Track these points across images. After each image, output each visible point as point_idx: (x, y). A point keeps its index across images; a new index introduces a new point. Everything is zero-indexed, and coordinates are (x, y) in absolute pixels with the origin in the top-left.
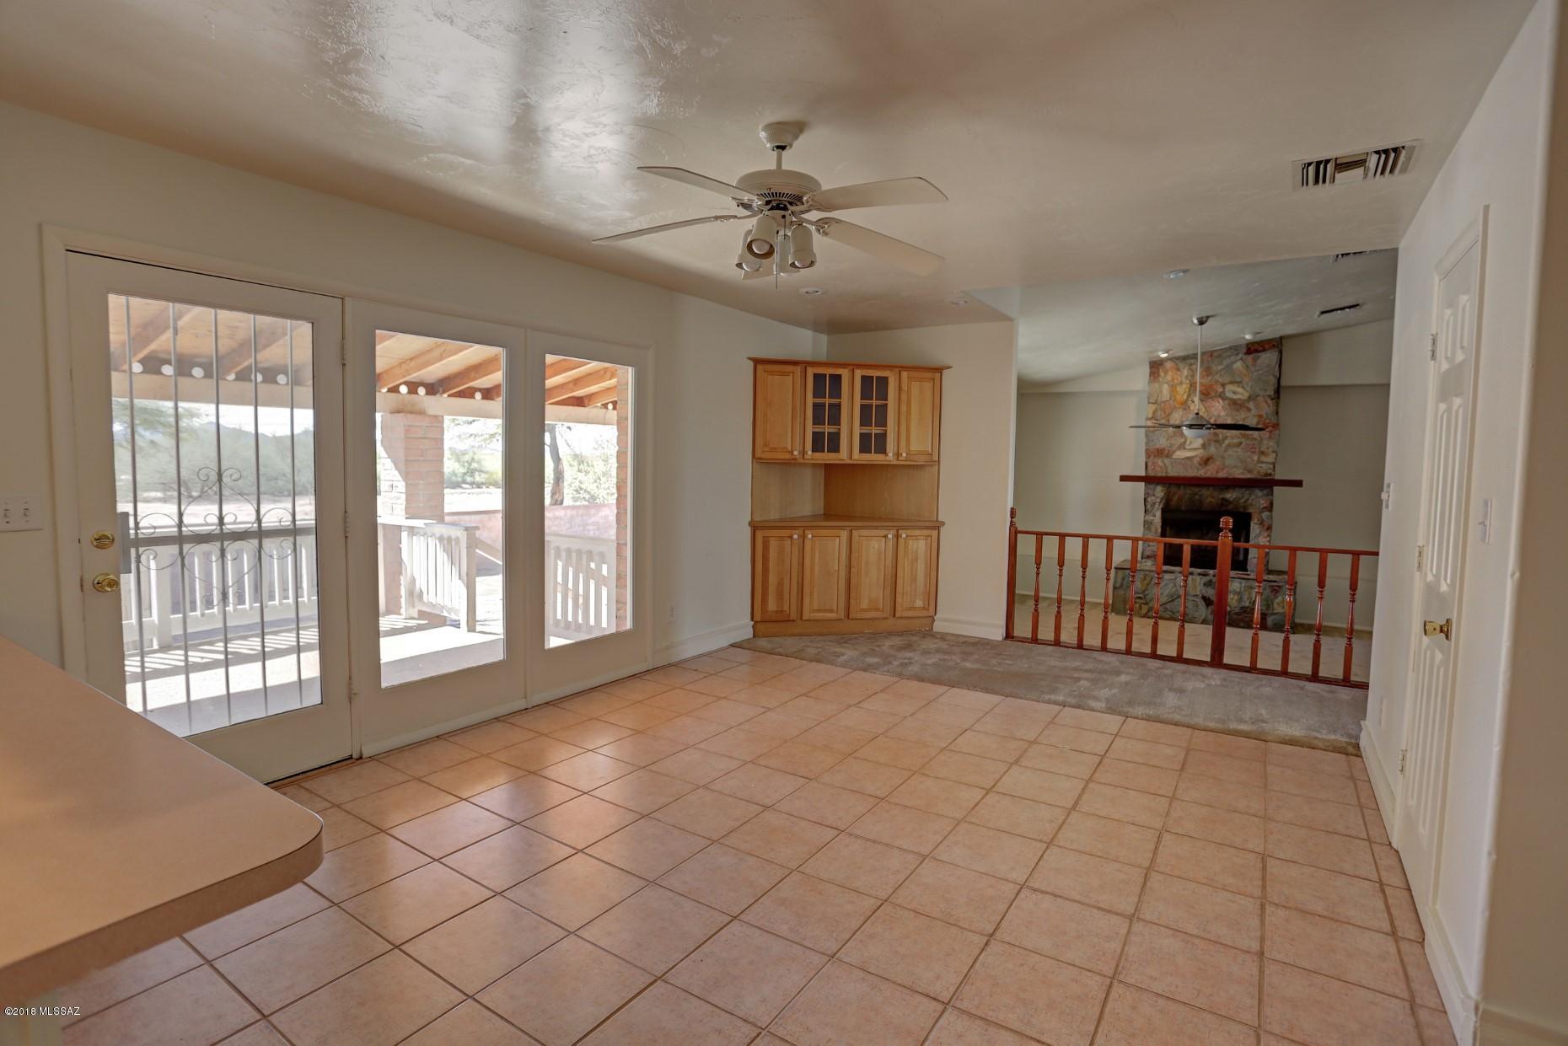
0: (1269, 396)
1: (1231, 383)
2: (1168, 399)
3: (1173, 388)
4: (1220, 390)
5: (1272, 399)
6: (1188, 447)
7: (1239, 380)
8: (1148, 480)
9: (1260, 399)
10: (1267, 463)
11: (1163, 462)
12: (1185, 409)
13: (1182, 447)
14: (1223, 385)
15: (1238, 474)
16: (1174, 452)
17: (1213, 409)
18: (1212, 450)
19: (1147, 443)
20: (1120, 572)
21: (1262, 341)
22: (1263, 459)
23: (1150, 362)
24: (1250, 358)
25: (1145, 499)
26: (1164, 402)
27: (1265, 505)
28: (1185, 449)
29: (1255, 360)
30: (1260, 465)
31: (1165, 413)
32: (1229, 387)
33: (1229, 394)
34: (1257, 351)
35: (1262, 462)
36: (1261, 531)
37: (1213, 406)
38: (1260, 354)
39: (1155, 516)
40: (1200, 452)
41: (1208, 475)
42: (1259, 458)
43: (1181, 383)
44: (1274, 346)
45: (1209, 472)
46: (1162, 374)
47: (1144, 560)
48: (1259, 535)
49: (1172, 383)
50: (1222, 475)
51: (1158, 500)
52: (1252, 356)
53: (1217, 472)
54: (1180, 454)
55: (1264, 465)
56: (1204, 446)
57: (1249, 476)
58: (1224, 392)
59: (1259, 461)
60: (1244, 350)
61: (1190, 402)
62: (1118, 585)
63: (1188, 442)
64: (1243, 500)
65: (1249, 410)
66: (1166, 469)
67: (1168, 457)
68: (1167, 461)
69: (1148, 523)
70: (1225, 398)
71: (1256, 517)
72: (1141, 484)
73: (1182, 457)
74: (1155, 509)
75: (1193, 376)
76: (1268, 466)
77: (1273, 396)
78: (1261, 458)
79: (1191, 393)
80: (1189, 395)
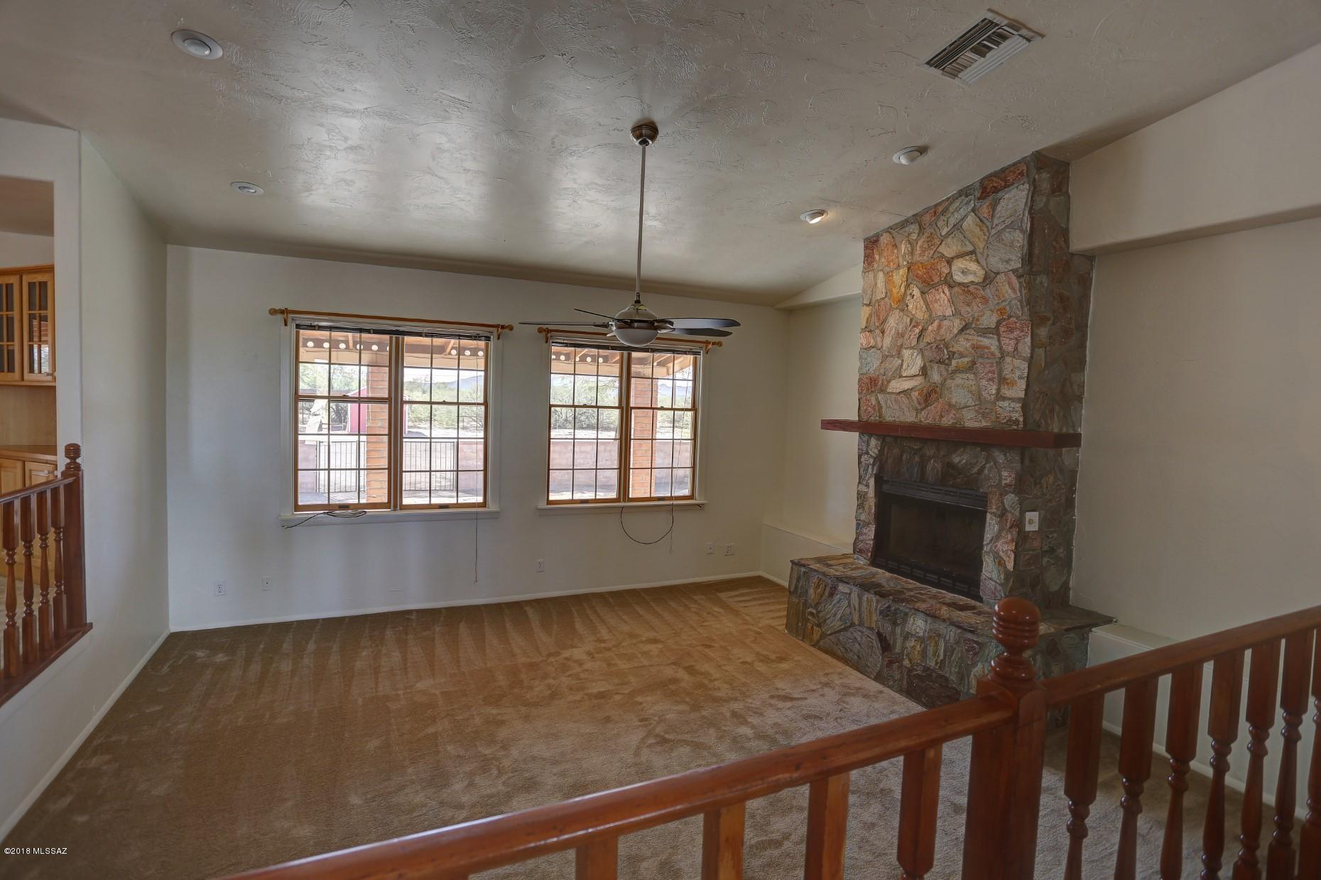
0: (1014, 271)
1: (960, 256)
2: (883, 295)
3: (889, 281)
4: (946, 271)
5: (1019, 277)
6: (904, 375)
7: (970, 248)
8: (864, 427)
9: (1002, 278)
10: (1009, 399)
11: (877, 399)
12: (902, 310)
13: (898, 373)
14: (950, 262)
15: (971, 420)
16: (889, 382)
17: (936, 305)
18: (936, 377)
19: (860, 369)
20: (796, 567)
21: (1003, 170)
22: (1007, 392)
23: (865, 240)
24: (986, 204)
25: (859, 459)
26: (878, 301)
27: (1008, 481)
28: (901, 376)
29: (993, 207)
30: (1000, 403)
31: (879, 319)
32: (959, 264)
33: (958, 277)
34: (996, 190)
35: (1004, 399)
36: (1000, 531)
37: (936, 301)
38: (1000, 194)
39: (867, 486)
40: (919, 381)
41: (930, 421)
42: (998, 390)
43: (899, 267)
44: (1021, 174)
45: (929, 417)
46: (877, 257)
47: (856, 556)
48: (997, 538)
49: (887, 269)
50: (947, 421)
51: (871, 461)
52: (988, 202)
53: (942, 416)
54: (897, 386)
55: (1006, 404)
56: (924, 371)
57: (984, 424)
58: (950, 274)
59: (999, 397)
60: (978, 194)
61: (909, 297)
62: (792, 589)
63: (905, 366)
64: (975, 470)
65: (985, 300)
66: (880, 408)
67: (882, 391)
68: (880, 396)
69: (861, 496)
70: (952, 284)
71: (993, 501)
72: (854, 437)
73: (898, 391)
74: (868, 475)
75: (912, 253)
76: (1013, 405)
77: (1020, 271)
78: (1003, 391)
79: (910, 281)
80: (908, 286)
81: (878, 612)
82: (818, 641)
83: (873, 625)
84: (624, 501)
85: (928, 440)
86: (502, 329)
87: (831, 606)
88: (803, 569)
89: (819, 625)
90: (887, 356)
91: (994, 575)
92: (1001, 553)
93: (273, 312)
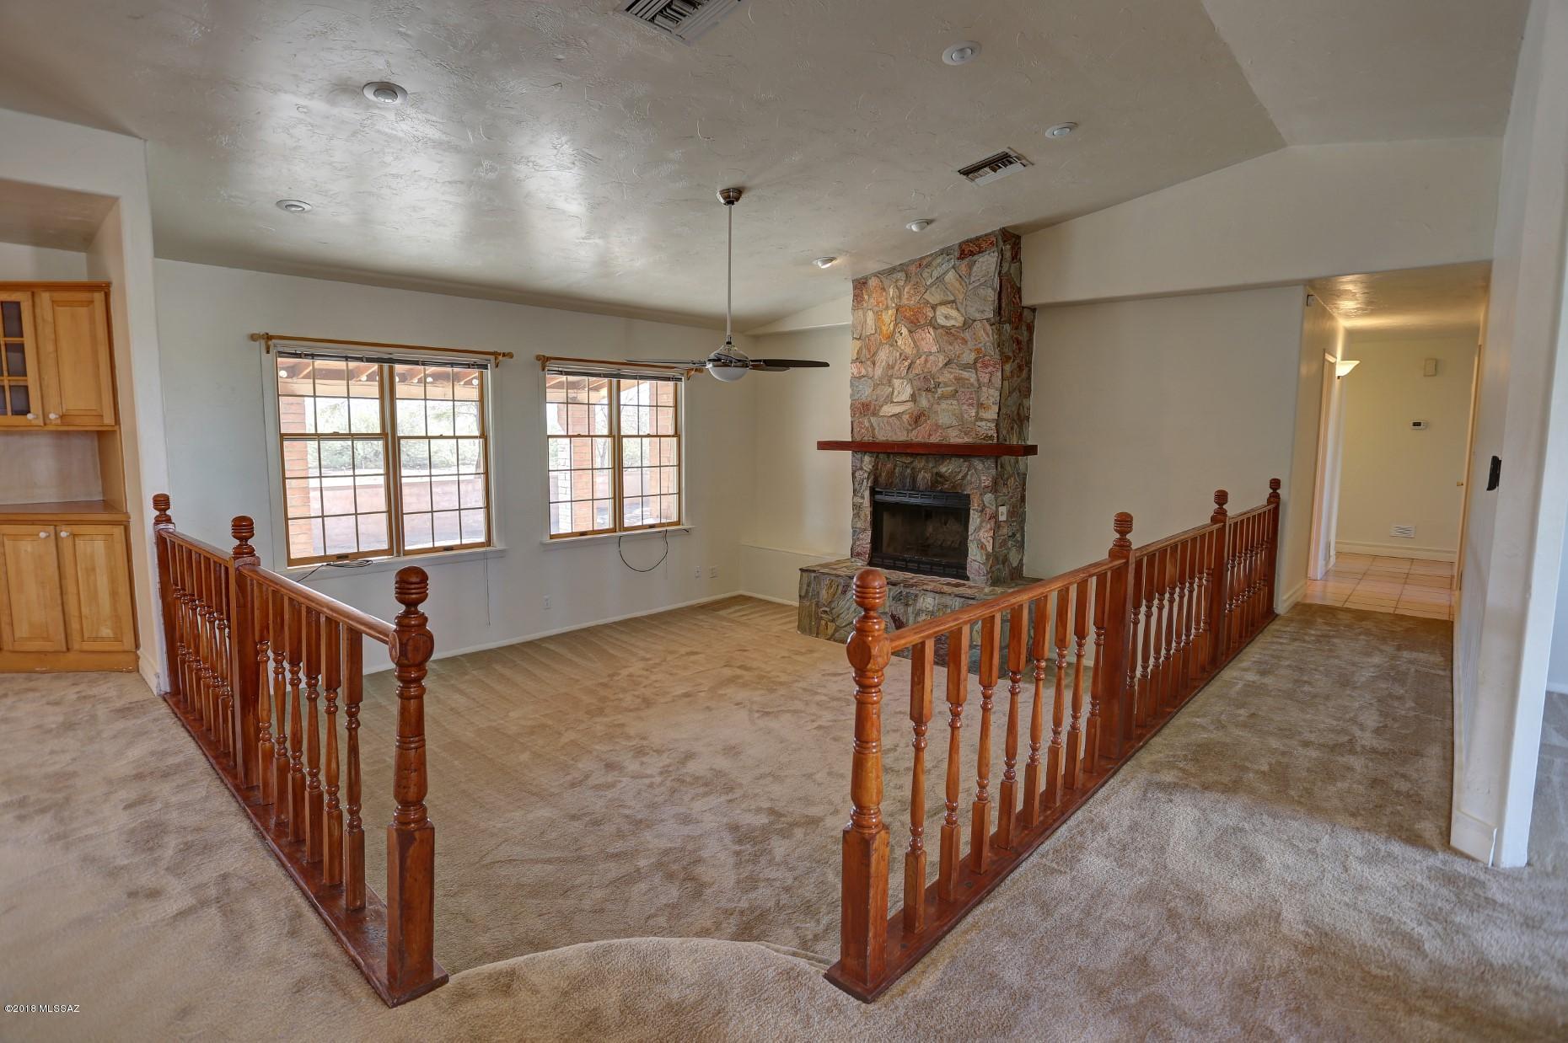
0: (988, 320)
1: (941, 304)
2: (873, 332)
3: (878, 319)
4: (931, 314)
5: (991, 325)
6: (895, 401)
7: (952, 298)
8: (856, 447)
9: (978, 325)
10: (986, 420)
11: (870, 421)
12: (892, 345)
13: (889, 399)
14: (934, 308)
15: (955, 438)
16: (881, 406)
17: (923, 343)
18: (924, 402)
19: (852, 396)
20: (805, 575)
21: (977, 239)
22: (984, 414)
23: (854, 281)
24: (964, 264)
25: (853, 474)
26: (868, 336)
27: (986, 484)
28: (892, 402)
29: (970, 266)
30: (979, 423)
31: (870, 351)
32: (942, 310)
33: (941, 321)
34: (972, 254)
35: (981, 420)
36: (982, 522)
37: (922, 339)
38: (975, 257)
39: (863, 497)
40: (908, 406)
41: (920, 439)
42: (977, 413)
43: (887, 308)
44: (992, 244)
45: (919, 436)
46: (866, 297)
47: (853, 560)
48: (979, 528)
49: (876, 309)
50: (934, 439)
51: (866, 475)
52: (966, 262)
53: (930, 435)
54: (889, 410)
55: (983, 423)
56: (913, 398)
57: (966, 440)
58: (934, 317)
59: (978, 418)
60: (957, 254)
61: (898, 335)
62: (803, 594)
63: (896, 393)
64: (960, 477)
65: (965, 342)
66: (874, 429)
67: (874, 414)
68: (873, 419)
69: (857, 508)
70: (937, 326)
71: (975, 500)
72: (848, 454)
73: (890, 414)
74: (863, 488)
75: (900, 297)
76: (989, 424)
77: (993, 320)
78: (980, 414)
79: (898, 321)
80: (896, 325)
81: (891, 599)
82: (833, 635)
83: (887, 610)
84: (620, 531)
85: (918, 454)
86: (498, 357)
87: (844, 602)
88: (813, 575)
89: (833, 621)
90: (879, 385)
91: (978, 558)
92: (983, 540)
93: (253, 337)
